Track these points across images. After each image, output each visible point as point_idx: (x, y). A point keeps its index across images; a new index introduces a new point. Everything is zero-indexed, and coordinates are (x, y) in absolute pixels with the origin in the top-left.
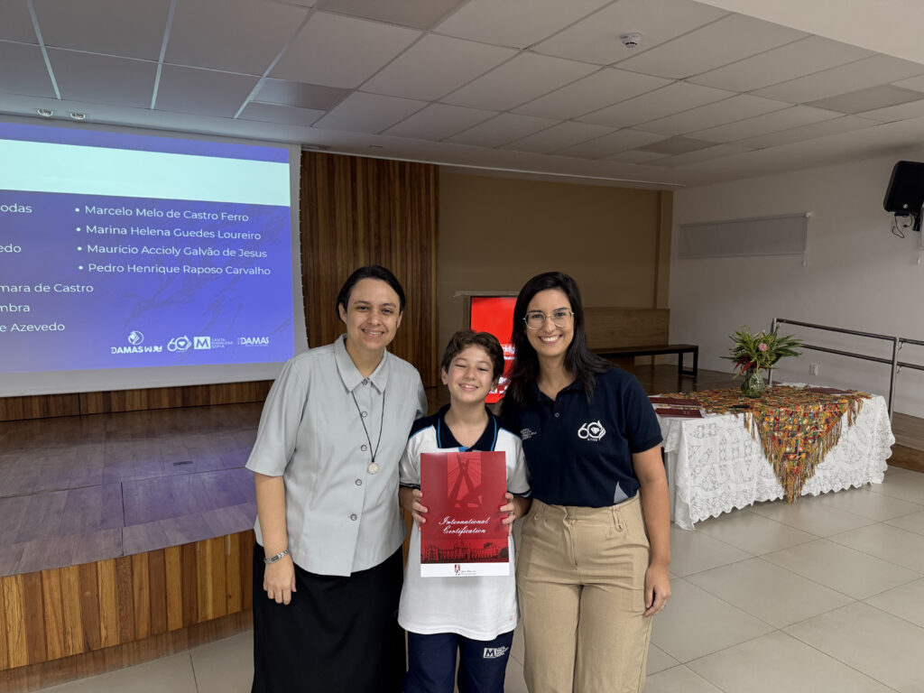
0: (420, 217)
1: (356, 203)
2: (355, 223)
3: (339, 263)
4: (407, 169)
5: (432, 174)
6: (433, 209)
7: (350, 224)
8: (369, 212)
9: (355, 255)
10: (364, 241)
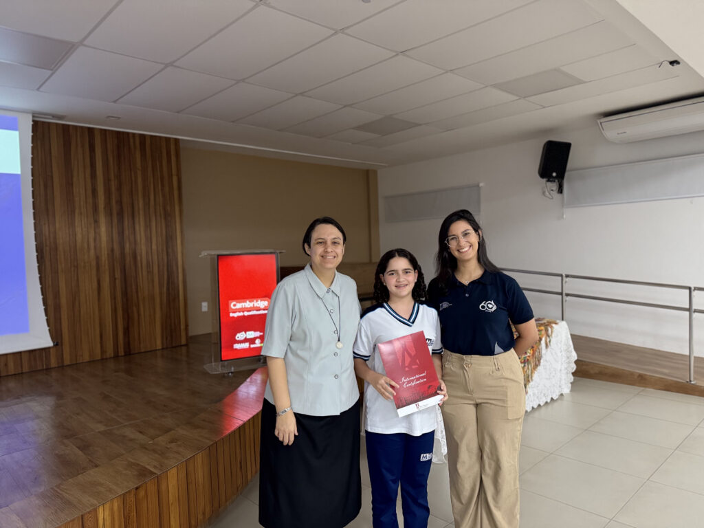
0: (163, 185)
1: (95, 171)
2: (94, 191)
4: (148, 142)
5: (172, 147)
6: (175, 179)
7: (89, 192)
8: (109, 180)
9: (96, 222)
10: (105, 208)
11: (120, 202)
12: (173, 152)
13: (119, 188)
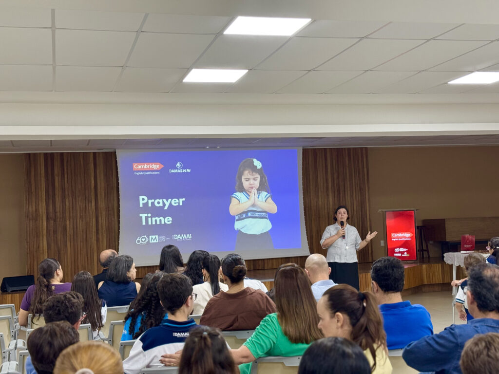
0: (359, 173)
1: (327, 170)
2: (327, 180)
3: (320, 200)
4: (352, 151)
5: (364, 152)
6: (365, 169)
7: (325, 180)
8: (334, 174)
9: (328, 195)
10: (332, 188)
11: (338, 185)
12: (364, 156)
13: (338, 177)
